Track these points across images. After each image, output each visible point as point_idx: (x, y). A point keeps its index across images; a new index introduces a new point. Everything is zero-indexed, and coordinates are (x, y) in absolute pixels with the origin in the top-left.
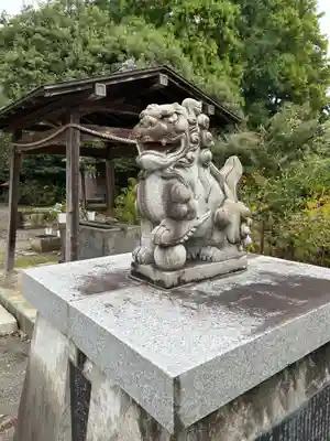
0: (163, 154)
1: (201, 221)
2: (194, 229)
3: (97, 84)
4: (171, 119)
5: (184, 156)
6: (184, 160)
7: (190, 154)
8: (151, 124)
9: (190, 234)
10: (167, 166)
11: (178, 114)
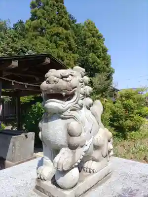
1: (88, 147)
2: (84, 154)
4: (68, 79)
6: (76, 105)
7: (80, 102)
8: (55, 81)
9: (82, 157)
10: (66, 110)
11: (72, 76)
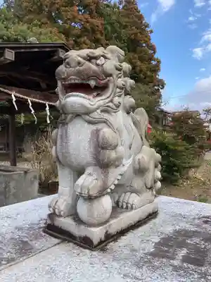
0: (91, 97)
1: (125, 168)
2: (119, 177)
3: (6, 50)
4: (98, 62)
5: (111, 101)
6: (110, 104)
8: (79, 63)
9: (116, 182)
10: (95, 110)
11: (105, 58)
